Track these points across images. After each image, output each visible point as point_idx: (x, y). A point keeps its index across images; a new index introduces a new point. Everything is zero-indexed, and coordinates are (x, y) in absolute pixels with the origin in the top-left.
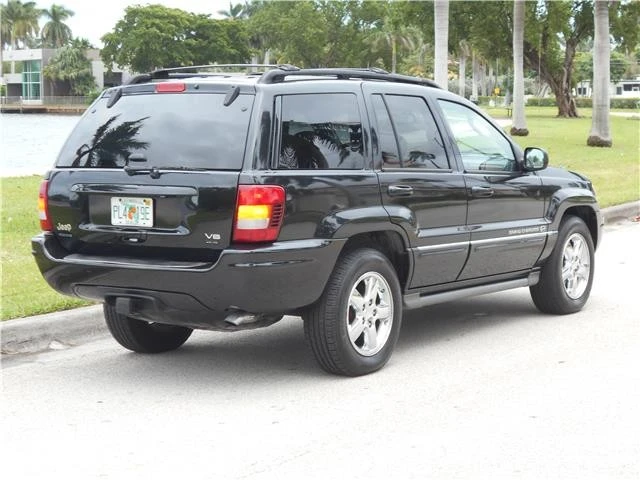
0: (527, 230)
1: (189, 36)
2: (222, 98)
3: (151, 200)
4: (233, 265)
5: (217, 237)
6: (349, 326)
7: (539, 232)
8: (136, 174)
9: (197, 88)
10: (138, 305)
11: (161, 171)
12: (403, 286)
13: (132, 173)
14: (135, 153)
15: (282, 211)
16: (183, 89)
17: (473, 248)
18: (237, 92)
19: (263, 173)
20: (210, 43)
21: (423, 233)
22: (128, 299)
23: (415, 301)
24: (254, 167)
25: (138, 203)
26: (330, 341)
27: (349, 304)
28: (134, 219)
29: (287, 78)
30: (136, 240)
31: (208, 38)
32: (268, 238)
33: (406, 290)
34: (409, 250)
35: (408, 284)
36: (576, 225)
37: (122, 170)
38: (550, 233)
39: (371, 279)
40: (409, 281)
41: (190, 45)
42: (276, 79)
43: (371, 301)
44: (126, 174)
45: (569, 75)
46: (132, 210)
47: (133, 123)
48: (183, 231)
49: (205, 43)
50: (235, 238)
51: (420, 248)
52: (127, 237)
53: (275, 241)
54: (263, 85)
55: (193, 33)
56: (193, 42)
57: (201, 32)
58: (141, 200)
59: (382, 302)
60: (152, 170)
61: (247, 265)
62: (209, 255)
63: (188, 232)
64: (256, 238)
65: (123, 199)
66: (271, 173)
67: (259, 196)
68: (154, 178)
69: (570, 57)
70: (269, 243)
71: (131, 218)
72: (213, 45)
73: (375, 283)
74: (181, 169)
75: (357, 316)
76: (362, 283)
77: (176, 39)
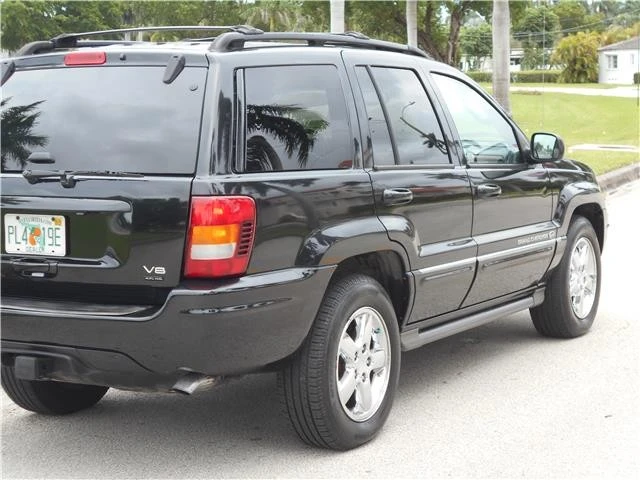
0: (536, 238)
1: (60, 12)
2: (161, 73)
3: (62, 219)
4: (188, 312)
5: (161, 270)
6: (339, 383)
7: (549, 239)
8: (40, 181)
9: (123, 59)
10: (46, 365)
11: (76, 177)
12: (400, 323)
13: (34, 180)
14: (36, 152)
15: (253, 232)
16: (103, 61)
17: (480, 265)
18: (182, 64)
19: (223, 179)
20: (81, 19)
21: (426, 251)
22: (33, 359)
23: (413, 339)
24: (212, 170)
25: (44, 222)
26: (315, 406)
27: (339, 354)
28: (38, 245)
29: (247, 45)
30: (42, 275)
31: (79, 14)
32: (234, 272)
33: (404, 327)
34: (409, 274)
35: (406, 319)
36: (582, 227)
37: (20, 176)
38: (559, 239)
39: (364, 316)
40: (408, 315)
41: (60, 21)
42: (234, 45)
43: (365, 346)
44: (26, 181)
45: (454, 49)
46: (36, 232)
47: (25, 109)
48: (108, 262)
49: (76, 19)
50: (188, 271)
51: (422, 271)
52: (29, 271)
53: (244, 274)
54: (216, 54)
55: (64, 9)
56: (64, 18)
57: (72, 8)
58: (50, 217)
59: (376, 346)
60: (64, 176)
61: (207, 311)
62: (151, 297)
63: (118, 264)
64: (216, 273)
65: (22, 216)
66: (234, 178)
67: (219, 211)
68: (65, 186)
69: (455, 30)
70: (235, 278)
71: (33, 242)
72: (84, 21)
73: (368, 321)
74: (107, 174)
75: (347, 369)
76: (353, 324)
77: (46, 15)
